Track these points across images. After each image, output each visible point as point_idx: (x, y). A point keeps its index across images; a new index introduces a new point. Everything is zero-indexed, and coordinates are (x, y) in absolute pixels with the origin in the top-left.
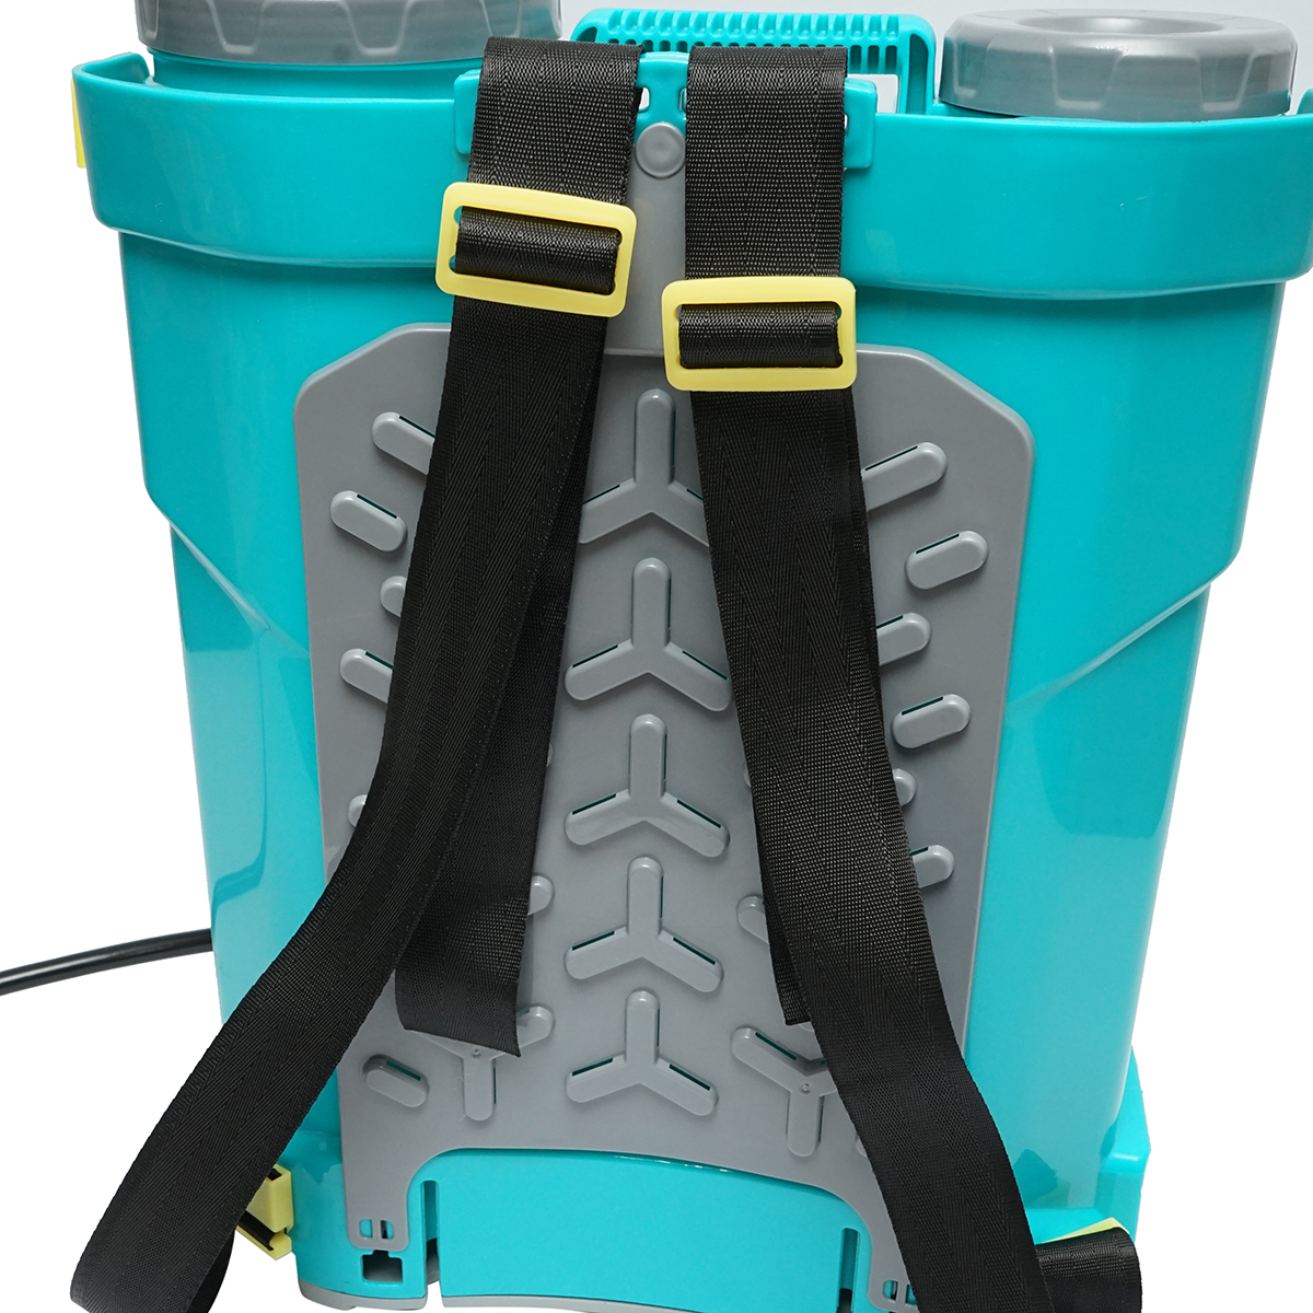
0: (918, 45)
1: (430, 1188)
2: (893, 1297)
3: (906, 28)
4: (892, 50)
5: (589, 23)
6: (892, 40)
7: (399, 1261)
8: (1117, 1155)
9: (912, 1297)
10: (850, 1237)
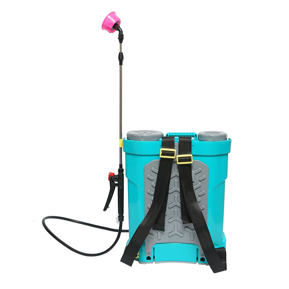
0: (196, 135)
1: (154, 248)
2: (202, 256)
3: (195, 134)
4: (194, 136)
5: (167, 134)
6: (194, 135)
7: (150, 257)
8: (223, 241)
9: (204, 255)
10: (197, 249)
